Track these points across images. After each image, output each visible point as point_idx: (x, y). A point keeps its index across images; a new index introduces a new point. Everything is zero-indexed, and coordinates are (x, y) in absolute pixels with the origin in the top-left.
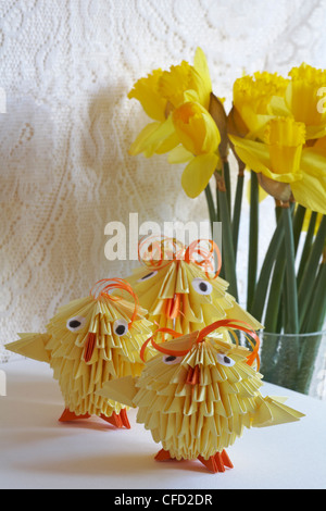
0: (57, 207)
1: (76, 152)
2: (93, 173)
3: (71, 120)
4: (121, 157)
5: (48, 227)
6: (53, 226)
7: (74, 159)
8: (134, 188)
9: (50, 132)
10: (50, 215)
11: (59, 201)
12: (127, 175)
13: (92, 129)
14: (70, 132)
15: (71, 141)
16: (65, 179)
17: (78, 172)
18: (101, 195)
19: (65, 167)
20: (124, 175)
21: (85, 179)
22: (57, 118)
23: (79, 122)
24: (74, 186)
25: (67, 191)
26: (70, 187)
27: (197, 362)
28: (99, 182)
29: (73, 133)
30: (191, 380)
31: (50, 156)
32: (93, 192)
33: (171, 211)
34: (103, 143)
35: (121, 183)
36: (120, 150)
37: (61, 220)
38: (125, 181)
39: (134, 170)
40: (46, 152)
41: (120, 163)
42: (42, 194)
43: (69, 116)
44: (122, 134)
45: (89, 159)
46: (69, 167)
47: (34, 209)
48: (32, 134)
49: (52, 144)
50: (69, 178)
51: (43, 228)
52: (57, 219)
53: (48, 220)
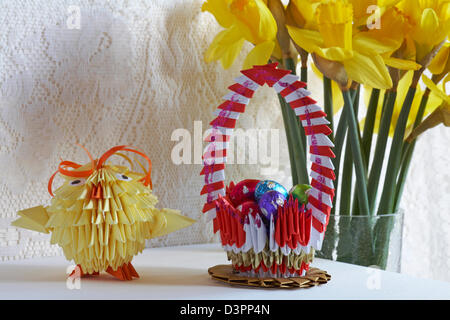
0: (137, 112)
1: (155, 62)
2: (172, 82)
3: (149, 33)
4: (200, 68)
5: (130, 129)
6: (134, 128)
7: (153, 68)
8: (214, 97)
9: (129, 42)
10: (131, 118)
11: (140, 106)
12: (207, 85)
13: (169, 42)
14: (148, 43)
15: (149, 51)
16: (146, 85)
17: (157, 80)
18: (181, 102)
19: (145, 75)
20: (203, 84)
21: (165, 87)
22: (135, 30)
23: (157, 33)
24: (155, 93)
25: (148, 97)
26: (150, 93)
27: (99, 179)
28: (179, 89)
29: (151, 44)
30: (95, 194)
31: (129, 64)
32: (173, 99)
33: (253, 120)
34: (182, 55)
35: (200, 91)
36: (199, 62)
37: (143, 123)
38: (205, 90)
39: (214, 80)
40: (125, 60)
41: (199, 74)
42: (122, 98)
43: (147, 28)
44: (200, 48)
45: (167, 68)
46: (148, 75)
47: (115, 111)
48: (110, 42)
49: (131, 53)
50: (149, 85)
51: (126, 130)
52: (138, 122)
53: (130, 122)
